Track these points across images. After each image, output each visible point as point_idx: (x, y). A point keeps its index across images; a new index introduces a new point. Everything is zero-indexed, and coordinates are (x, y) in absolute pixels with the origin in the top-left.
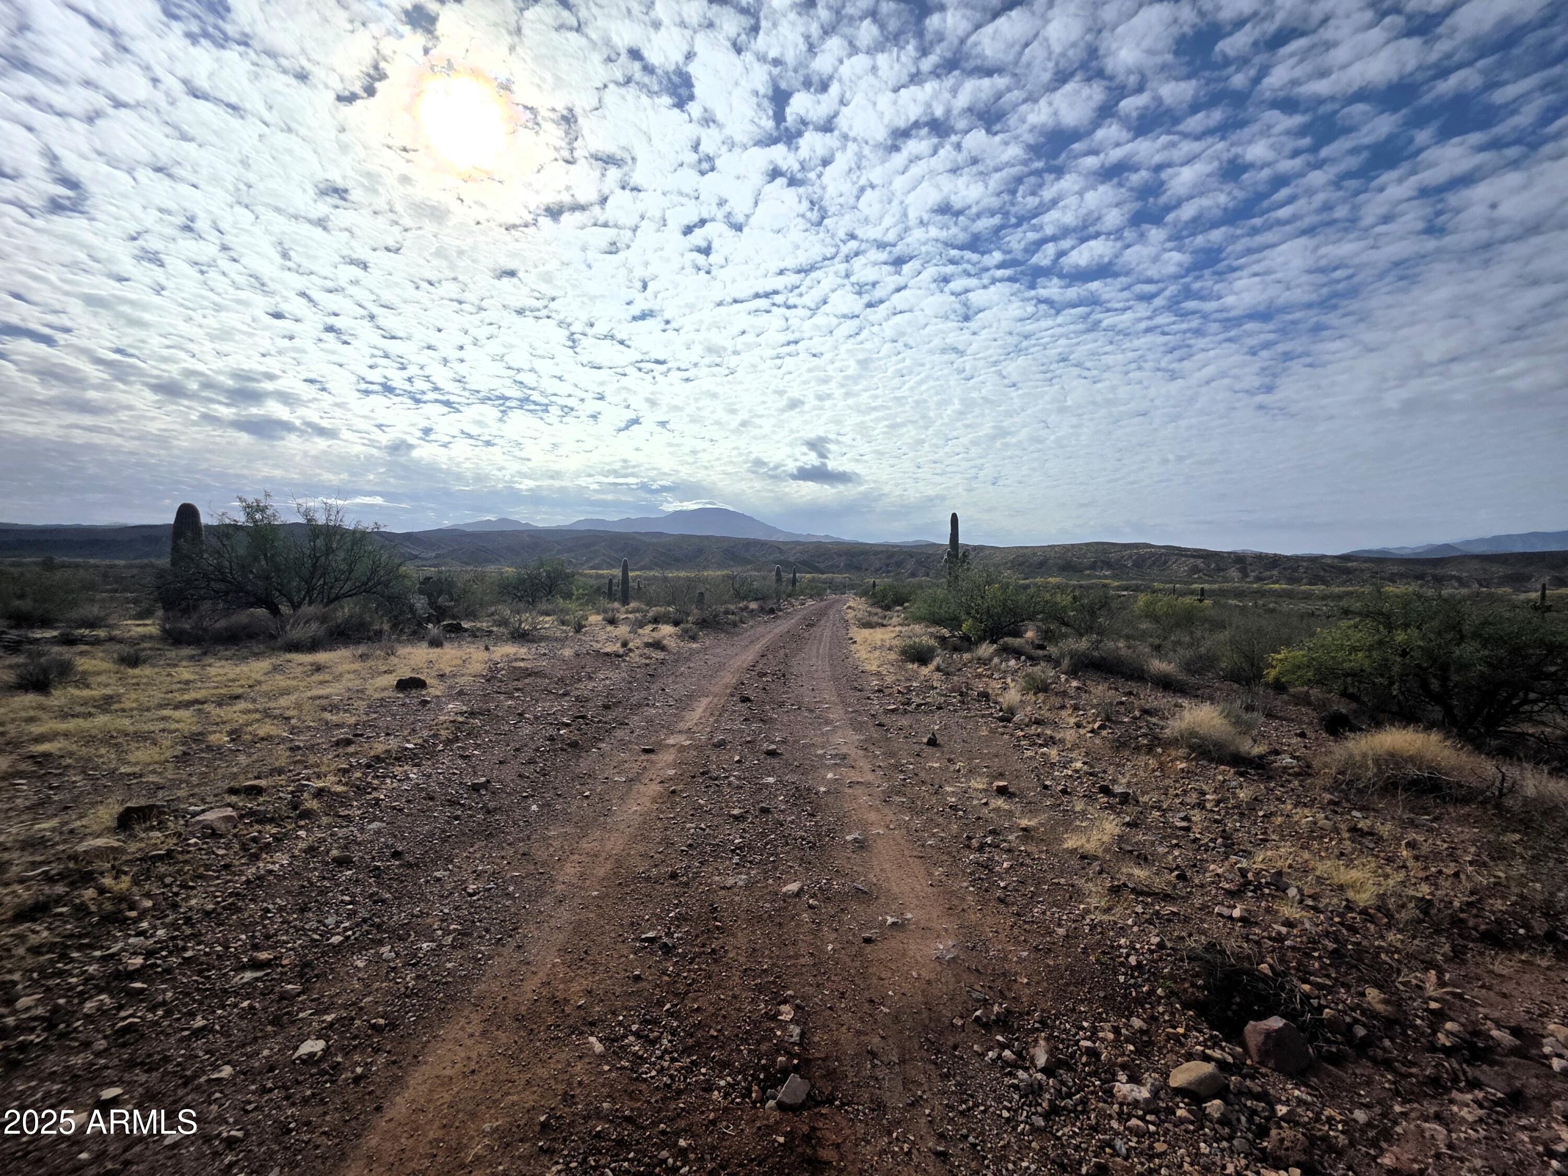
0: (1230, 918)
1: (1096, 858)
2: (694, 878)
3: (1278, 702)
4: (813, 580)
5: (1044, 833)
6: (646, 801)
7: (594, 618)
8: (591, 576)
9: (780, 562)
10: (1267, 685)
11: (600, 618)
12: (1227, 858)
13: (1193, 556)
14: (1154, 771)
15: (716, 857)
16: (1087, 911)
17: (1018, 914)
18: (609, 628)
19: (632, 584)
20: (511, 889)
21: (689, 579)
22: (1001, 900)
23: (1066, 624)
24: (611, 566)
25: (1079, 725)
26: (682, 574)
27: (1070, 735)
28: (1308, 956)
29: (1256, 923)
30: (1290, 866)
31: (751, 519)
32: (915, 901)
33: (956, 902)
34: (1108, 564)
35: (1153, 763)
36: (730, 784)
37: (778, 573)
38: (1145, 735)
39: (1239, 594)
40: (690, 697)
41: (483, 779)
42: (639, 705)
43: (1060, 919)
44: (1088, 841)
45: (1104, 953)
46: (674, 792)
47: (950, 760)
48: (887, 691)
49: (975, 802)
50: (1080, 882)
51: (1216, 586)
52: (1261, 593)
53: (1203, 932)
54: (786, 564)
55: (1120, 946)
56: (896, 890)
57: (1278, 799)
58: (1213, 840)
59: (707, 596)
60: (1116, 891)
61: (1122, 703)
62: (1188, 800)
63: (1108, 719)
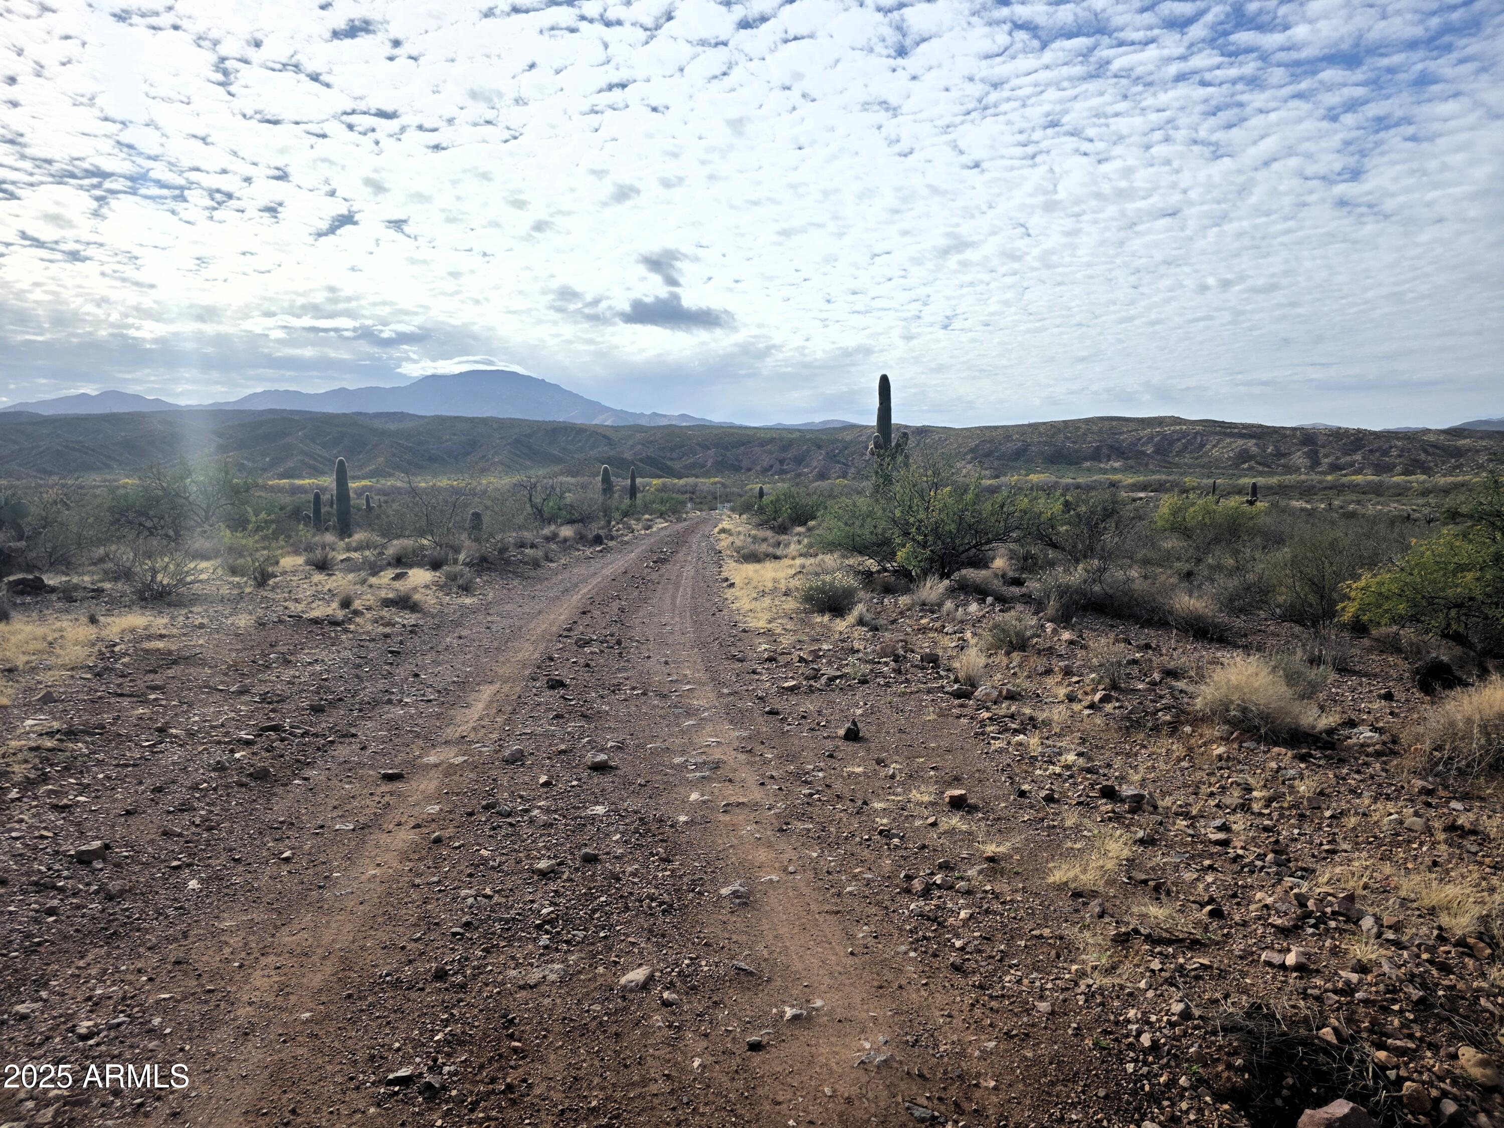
0: (1283, 967)
1: (1094, 894)
2: (474, 977)
3: (1356, 651)
4: (663, 489)
5: (1020, 862)
6: (392, 859)
7: (289, 562)
8: (281, 490)
9: (609, 461)
10: (1343, 626)
11: (300, 560)
12: (1280, 881)
13: (1242, 436)
14: (1179, 760)
15: (510, 941)
16: (1082, 974)
17: (981, 987)
18: (318, 577)
19: (354, 500)
20: (156, 1021)
21: (456, 491)
22: (956, 968)
23: (1054, 546)
24: (316, 472)
25: (1071, 698)
26: (443, 482)
27: (1058, 714)
28: (1385, 1010)
29: (1318, 971)
30: (1365, 887)
31: (556, 387)
32: (827, 980)
33: (889, 976)
34: (1118, 451)
35: (1178, 749)
36: (531, 821)
37: (606, 479)
38: (1167, 708)
39: (1307, 491)
40: (462, 685)
41: (97, 844)
42: (375, 703)
43: (1042, 989)
44: (1085, 871)
45: (1105, 1032)
46: (438, 841)
47: (879, 762)
48: (782, 660)
49: (918, 823)
50: (1070, 931)
51: (1274, 480)
52: (1339, 489)
53: (1245, 991)
54: (619, 463)
55: (1128, 1021)
56: (798, 966)
57: (1353, 791)
58: (1261, 857)
59: (486, 519)
60: (1123, 940)
61: (1135, 662)
62: (1227, 800)
63: (1114, 686)
